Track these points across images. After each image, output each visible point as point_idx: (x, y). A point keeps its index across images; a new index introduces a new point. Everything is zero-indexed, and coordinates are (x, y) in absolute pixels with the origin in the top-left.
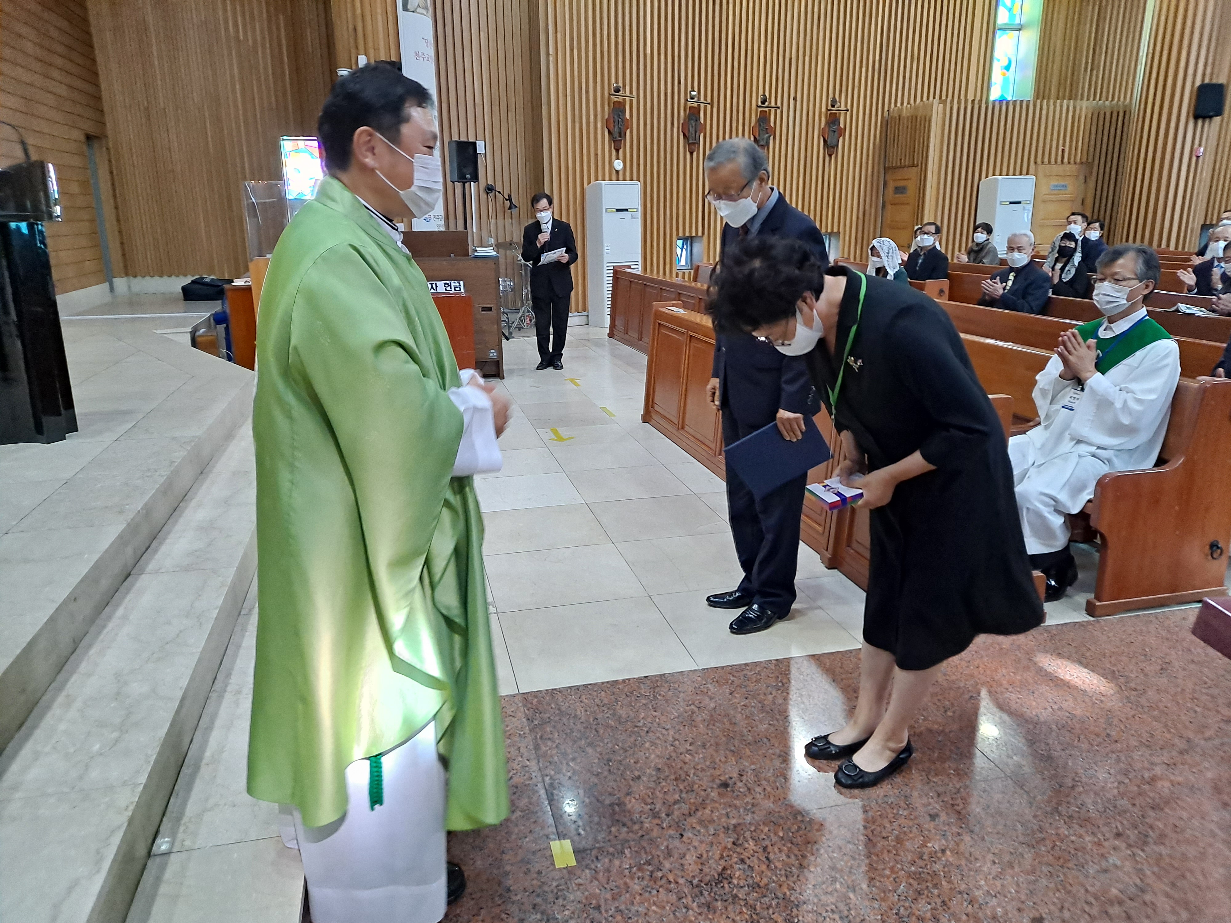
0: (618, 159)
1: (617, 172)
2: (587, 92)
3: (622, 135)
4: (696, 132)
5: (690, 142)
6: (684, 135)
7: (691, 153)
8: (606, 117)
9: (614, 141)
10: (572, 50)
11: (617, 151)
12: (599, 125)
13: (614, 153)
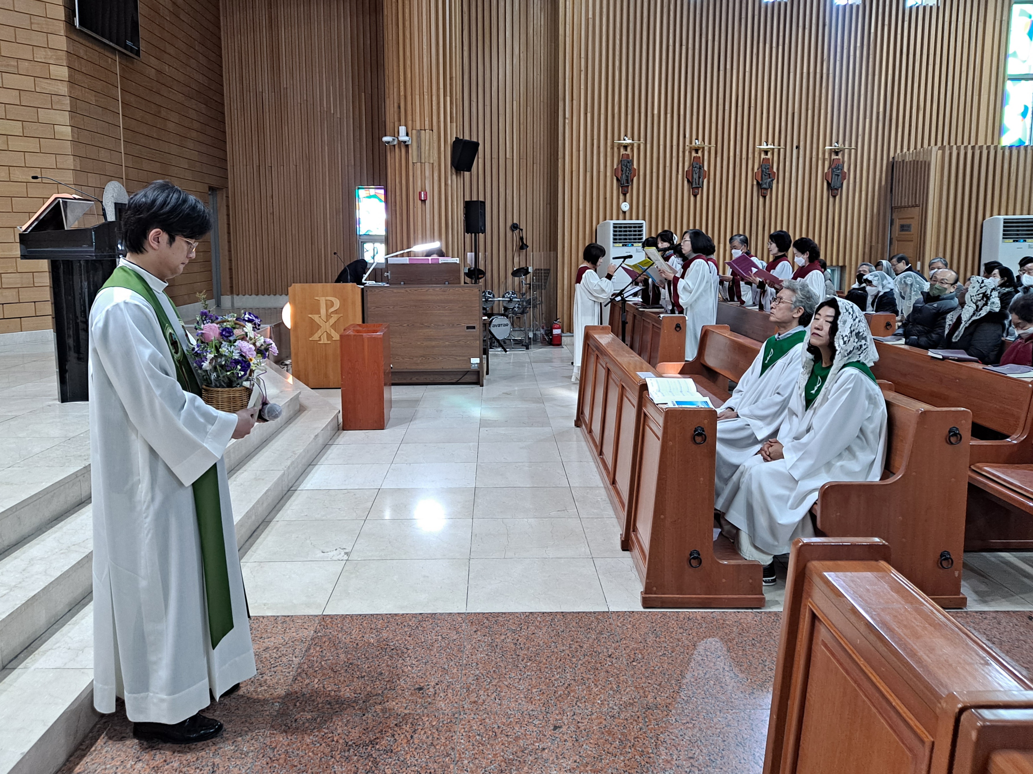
0: (625, 201)
1: (624, 212)
2: (599, 147)
3: (629, 181)
4: (699, 178)
5: (694, 186)
6: (688, 181)
7: (695, 196)
8: (615, 167)
9: (622, 187)
10: (586, 114)
11: (625, 195)
12: (609, 174)
13: (621, 197)
